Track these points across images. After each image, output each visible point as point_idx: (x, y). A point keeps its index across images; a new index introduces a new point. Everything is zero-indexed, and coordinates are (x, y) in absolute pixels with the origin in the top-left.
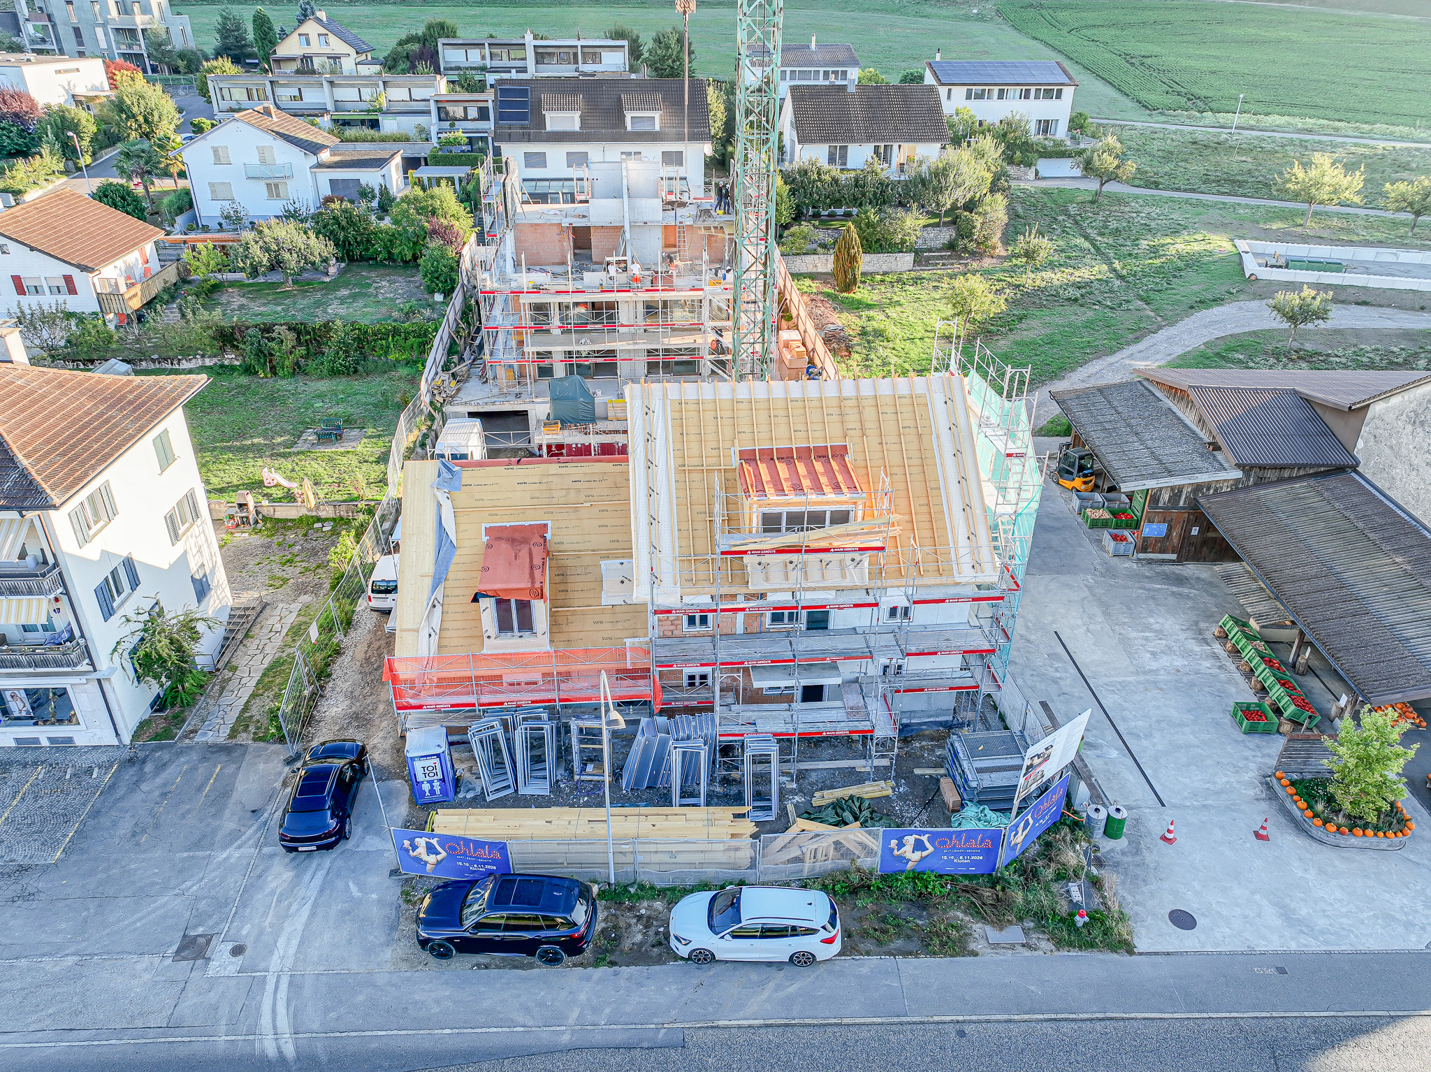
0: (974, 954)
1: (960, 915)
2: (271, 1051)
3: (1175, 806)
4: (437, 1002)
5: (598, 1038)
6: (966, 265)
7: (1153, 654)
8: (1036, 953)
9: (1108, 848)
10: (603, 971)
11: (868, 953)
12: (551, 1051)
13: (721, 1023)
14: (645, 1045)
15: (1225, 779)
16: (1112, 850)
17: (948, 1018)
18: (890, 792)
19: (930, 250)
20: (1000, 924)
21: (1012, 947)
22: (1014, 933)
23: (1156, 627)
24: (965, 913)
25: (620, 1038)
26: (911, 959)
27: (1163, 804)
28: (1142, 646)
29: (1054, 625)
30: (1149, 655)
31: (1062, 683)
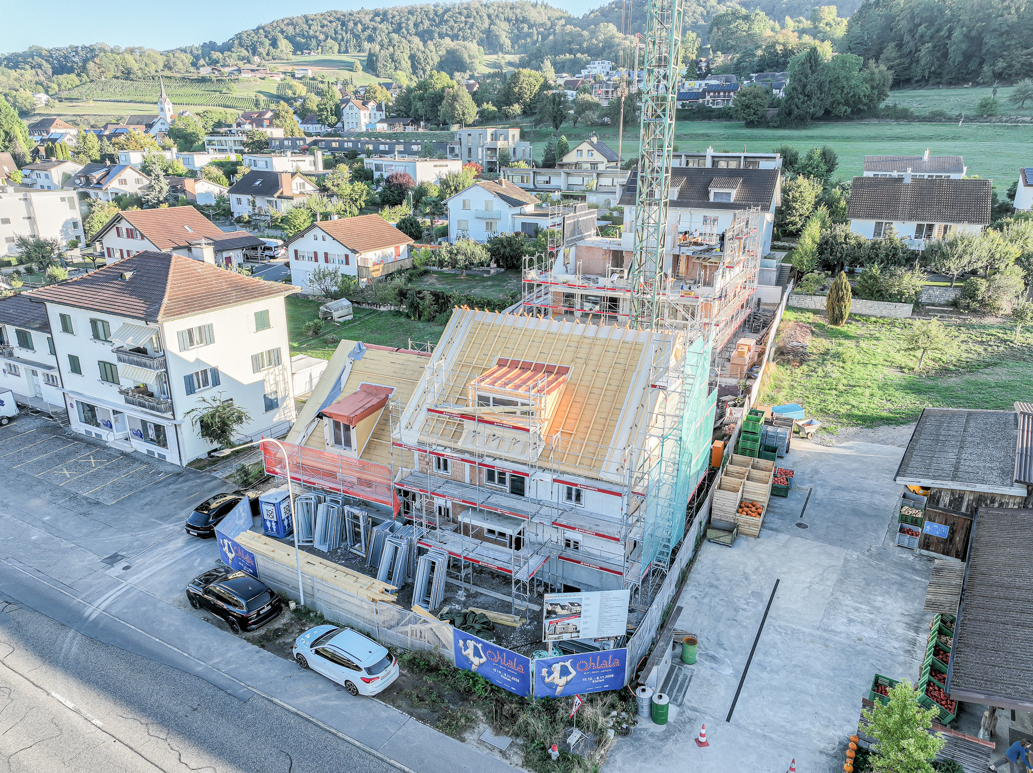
0: (463, 740)
1: (480, 713)
2: (87, 614)
3: (738, 726)
4: (169, 625)
5: (213, 677)
6: (965, 320)
7: (851, 621)
8: (504, 761)
9: (644, 726)
10: (256, 647)
11: (398, 707)
12: (186, 671)
13: (275, 700)
14: (229, 691)
15: (808, 726)
16: (645, 730)
17: (399, 765)
18: (518, 625)
19: (933, 305)
20: (498, 731)
21: (492, 749)
22: (504, 742)
23: (877, 604)
24: (485, 714)
25: (221, 682)
26: (420, 724)
27: (728, 720)
28: (847, 612)
29: (783, 576)
30: (845, 620)
31: (741, 613)
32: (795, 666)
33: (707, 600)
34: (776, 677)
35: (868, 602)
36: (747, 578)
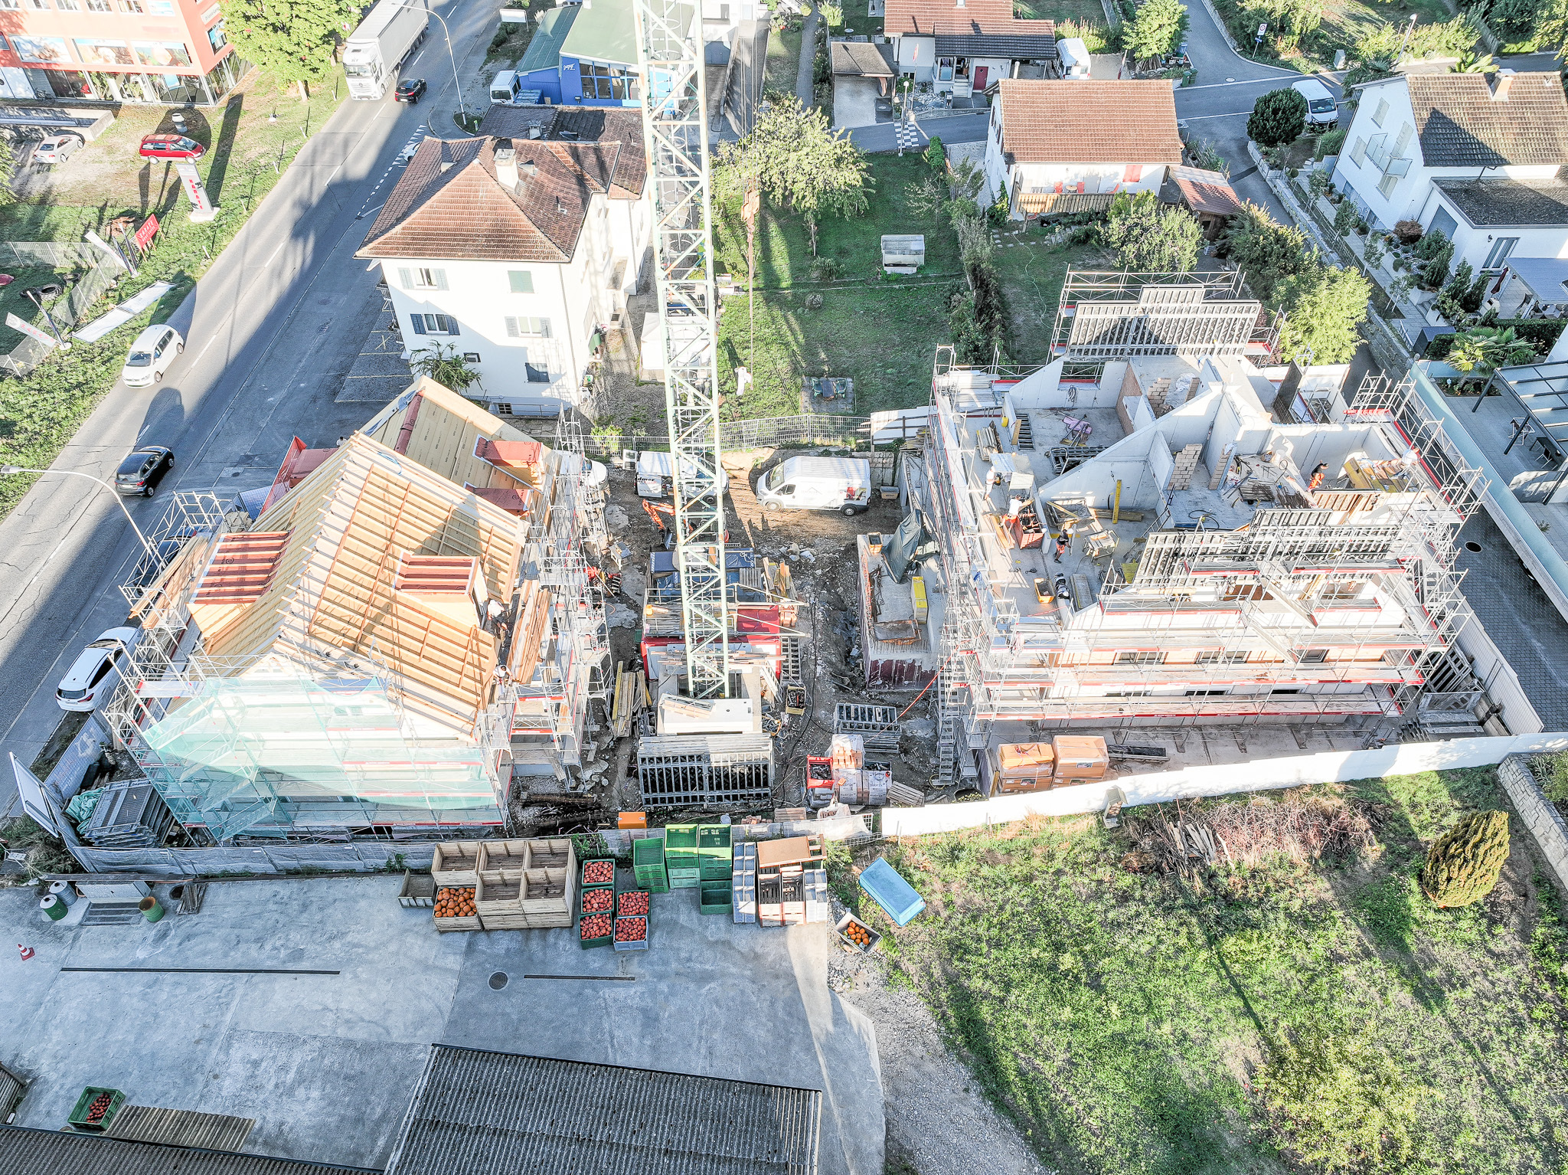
3: (55, 979)
11: (58, 730)
15: (55, 1039)
27: (63, 970)
28: (274, 1058)
29: (349, 976)
30: (255, 1056)
31: (254, 947)
32: (156, 1016)
33: (271, 906)
34: (135, 1000)
35: (301, 1080)
36: (332, 938)
